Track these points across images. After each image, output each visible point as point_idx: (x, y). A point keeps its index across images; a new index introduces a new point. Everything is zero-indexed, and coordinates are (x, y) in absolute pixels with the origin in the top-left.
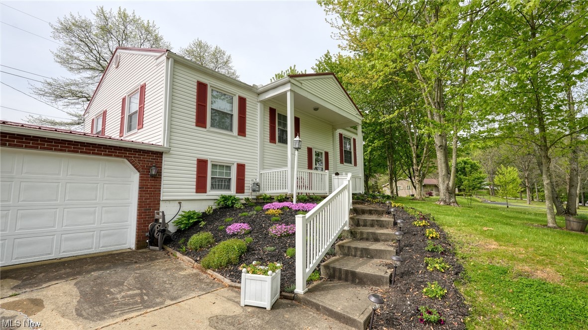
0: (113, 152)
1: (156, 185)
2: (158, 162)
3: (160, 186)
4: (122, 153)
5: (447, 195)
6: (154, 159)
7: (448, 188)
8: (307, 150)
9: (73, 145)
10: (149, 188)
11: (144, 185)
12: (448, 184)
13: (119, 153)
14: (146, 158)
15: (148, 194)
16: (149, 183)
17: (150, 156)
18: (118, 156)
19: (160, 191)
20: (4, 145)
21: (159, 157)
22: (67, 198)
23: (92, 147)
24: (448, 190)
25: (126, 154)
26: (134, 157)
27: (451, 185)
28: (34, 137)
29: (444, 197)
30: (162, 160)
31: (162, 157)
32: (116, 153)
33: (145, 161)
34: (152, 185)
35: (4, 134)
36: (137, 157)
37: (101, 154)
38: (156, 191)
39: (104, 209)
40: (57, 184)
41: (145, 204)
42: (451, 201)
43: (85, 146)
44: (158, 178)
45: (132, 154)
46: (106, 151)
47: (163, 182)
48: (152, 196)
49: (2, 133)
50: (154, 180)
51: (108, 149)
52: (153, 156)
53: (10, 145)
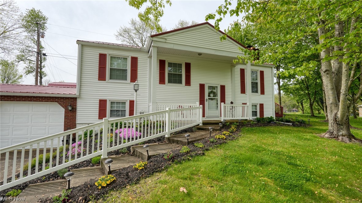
0: (49, 100)
1: (74, 116)
2: (74, 103)
3: (76, 116)
4: (54, 100)
5: (335, 126)
6: (72, 101)
7: (336, 119)
8: (199, 86)
9: (30, 98)
10: (69, 117)
11: (67, 116)
12: (336, 114)
13: (52, 100)
14: (67, 101)
15: (69, 120)
16: (69, 114)
17: (69, 100)
18: (52, 101)
19: (76, 118)
20: (1, 100)
21: (75, 100)
22: (32, 122)
23: (39, 98)
24: (336, 121)
25: (56, 100)
26: (60, 101)
27: (339, 115)
28: (13, 96)
29: (332, 128)
30: (76, 102)
31: (76, 100)
32: (51, 100)
33: (67, 103)
34: (71, 116)
35: (2, 96)
36: (62, 101)
37: (43, 101)
38: (73, 118)
39: (50, 127)
40: (28, 116)
41: (67, 126)
42: (341, 133)
43: (35, 98)
44: (74, 111)
45: (59, 100)
46: (45, 100)
47: (77, 114)
48: (71, 121)
49: (1, 95)
50: (72, 113)
51: (47, 98)
52: (71, 100)
53: (4, 100)
